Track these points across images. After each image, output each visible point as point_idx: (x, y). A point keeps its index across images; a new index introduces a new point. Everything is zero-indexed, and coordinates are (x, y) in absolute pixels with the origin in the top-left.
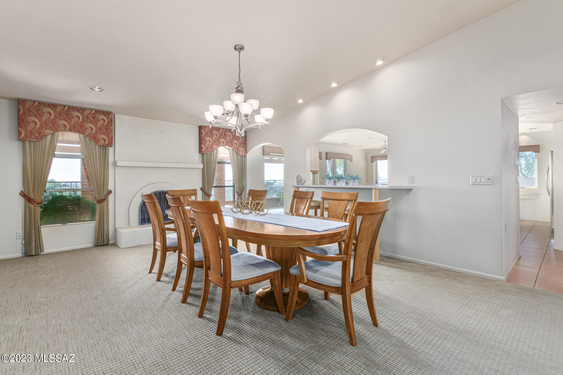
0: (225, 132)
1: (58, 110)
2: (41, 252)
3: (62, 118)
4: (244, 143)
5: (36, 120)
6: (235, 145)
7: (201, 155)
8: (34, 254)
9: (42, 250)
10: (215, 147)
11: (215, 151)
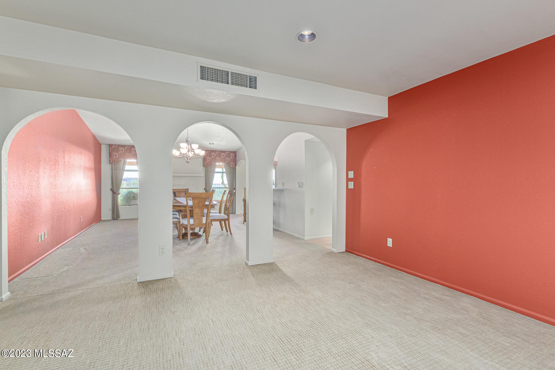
0: (220, 153)
1: (126, 148)
2: (119, 218)
3: (128, 152)
4: (234, 160)
5: (116, 154)
6: (227, 161)
7: (204, 168)
8: (116, 219)
9: (119, 217)
10: (213, 163)
11: (213, 165)
